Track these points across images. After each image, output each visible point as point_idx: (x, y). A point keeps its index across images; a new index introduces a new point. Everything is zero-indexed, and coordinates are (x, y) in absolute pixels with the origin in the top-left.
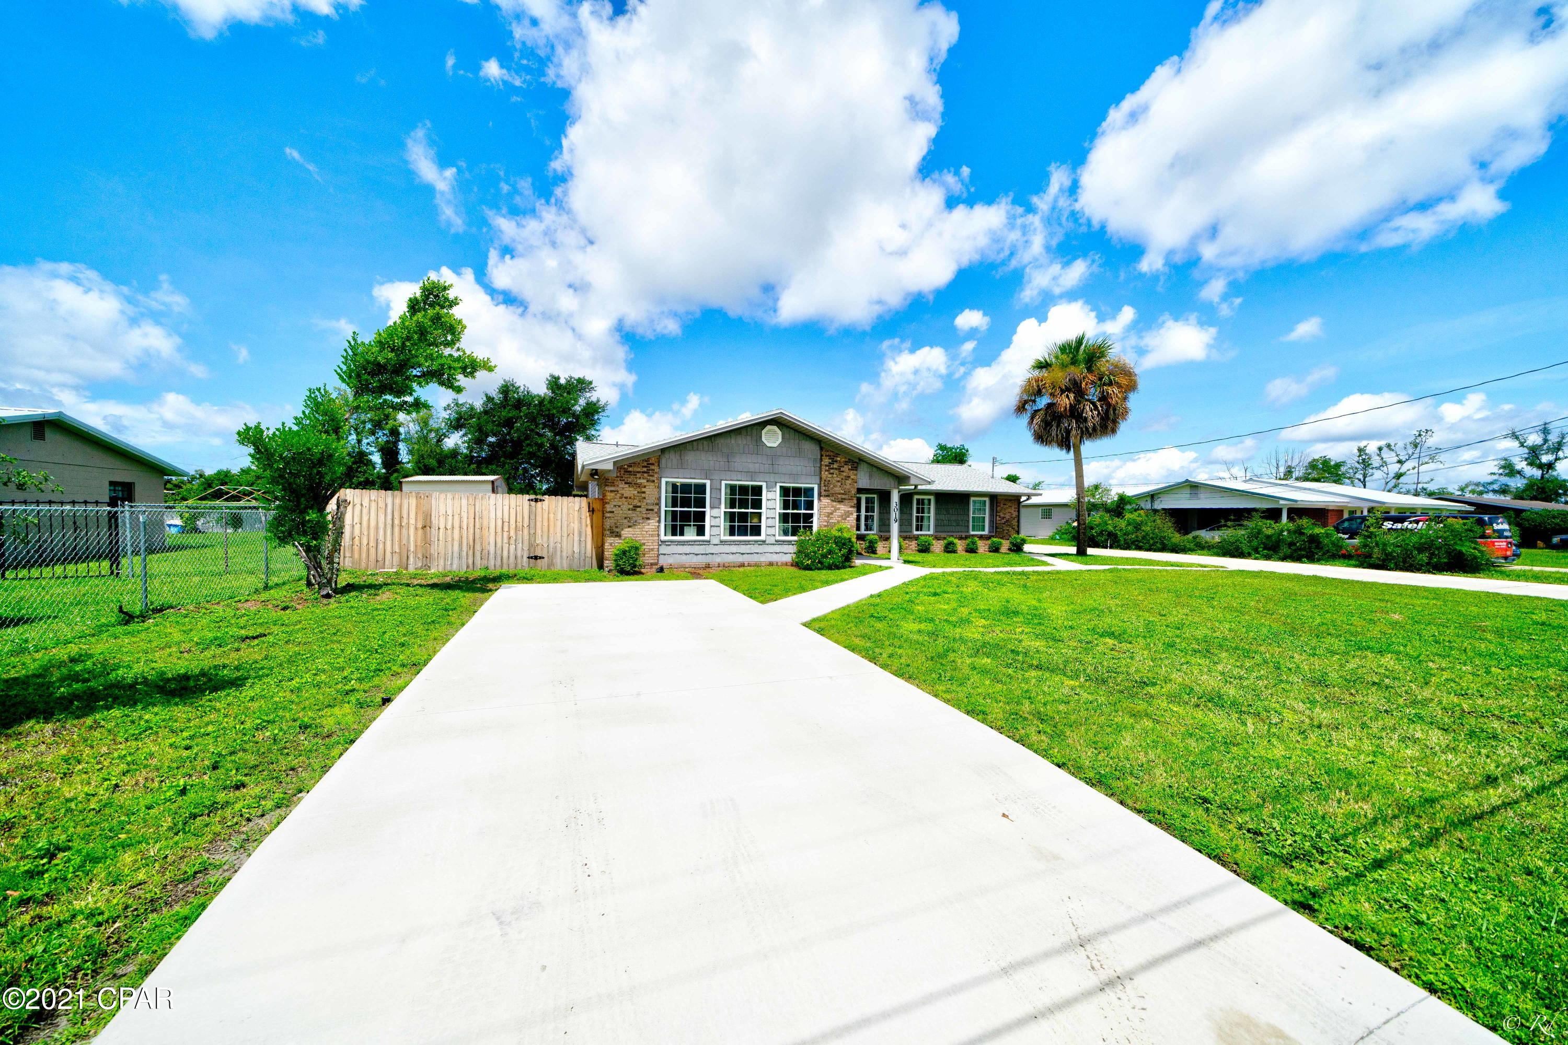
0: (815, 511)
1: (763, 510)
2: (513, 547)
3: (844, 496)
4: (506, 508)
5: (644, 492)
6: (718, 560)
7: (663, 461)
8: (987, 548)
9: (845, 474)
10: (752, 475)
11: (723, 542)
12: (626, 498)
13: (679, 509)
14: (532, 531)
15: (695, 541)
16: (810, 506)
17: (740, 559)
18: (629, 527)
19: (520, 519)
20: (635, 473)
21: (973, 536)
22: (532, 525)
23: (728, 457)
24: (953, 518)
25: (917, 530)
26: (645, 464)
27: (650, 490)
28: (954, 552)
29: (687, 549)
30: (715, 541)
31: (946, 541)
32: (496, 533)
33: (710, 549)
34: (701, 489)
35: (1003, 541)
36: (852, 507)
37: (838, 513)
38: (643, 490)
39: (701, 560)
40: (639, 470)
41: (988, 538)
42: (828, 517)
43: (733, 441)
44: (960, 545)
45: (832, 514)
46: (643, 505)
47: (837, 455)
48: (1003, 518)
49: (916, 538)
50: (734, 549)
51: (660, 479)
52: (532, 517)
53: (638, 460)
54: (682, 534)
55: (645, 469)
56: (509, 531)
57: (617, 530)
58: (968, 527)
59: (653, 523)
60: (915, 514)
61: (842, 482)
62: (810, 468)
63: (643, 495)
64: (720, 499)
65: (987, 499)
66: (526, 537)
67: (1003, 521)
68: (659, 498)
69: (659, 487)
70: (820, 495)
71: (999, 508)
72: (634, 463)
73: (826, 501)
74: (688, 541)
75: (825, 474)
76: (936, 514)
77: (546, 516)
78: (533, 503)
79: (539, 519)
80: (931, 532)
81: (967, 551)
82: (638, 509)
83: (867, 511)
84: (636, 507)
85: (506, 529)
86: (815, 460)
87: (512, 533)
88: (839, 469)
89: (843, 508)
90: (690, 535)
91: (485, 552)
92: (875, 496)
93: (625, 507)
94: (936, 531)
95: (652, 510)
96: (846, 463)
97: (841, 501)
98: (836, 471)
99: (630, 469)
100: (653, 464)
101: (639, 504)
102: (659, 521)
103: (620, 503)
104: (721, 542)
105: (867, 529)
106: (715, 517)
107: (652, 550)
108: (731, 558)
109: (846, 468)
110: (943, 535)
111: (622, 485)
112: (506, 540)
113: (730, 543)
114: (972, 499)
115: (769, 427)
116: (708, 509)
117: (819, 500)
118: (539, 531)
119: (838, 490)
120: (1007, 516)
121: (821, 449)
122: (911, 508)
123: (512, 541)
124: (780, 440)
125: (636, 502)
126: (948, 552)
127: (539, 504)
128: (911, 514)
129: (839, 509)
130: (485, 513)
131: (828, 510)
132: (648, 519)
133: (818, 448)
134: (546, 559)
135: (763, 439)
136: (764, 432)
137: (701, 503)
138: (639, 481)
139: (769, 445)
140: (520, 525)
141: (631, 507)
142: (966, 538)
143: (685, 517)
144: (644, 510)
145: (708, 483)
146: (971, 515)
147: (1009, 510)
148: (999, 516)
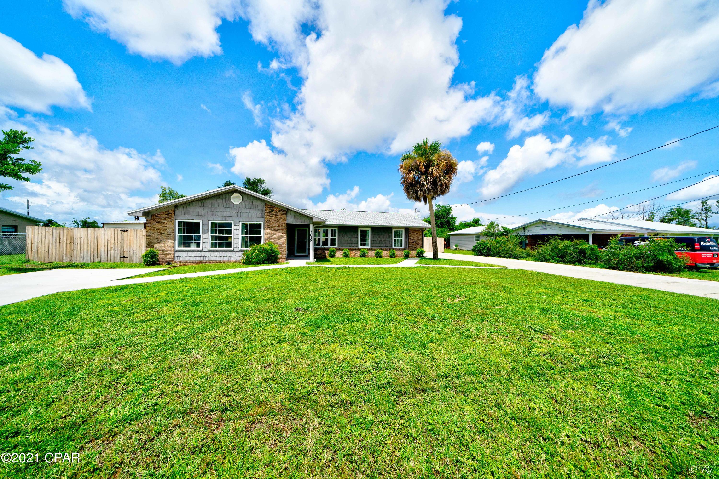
0: (262, 235)
1: (232, 235)
2: (113, 252)
3: (278, 228)
4: (109, 235)
5: (166, 227)
6: (207, 259)
7: (177, 212)
8: (403, 255)
9: (279, 217)
10: (226, 218)
11: (210, 251)
12: (157, 229)
13: (185, 234)
14: (122, 245)
15: (194, 250)
16: (259, 232)
17: (220, 259)
18: (158, 243)
19: (116, 240)
20: (161, 218)
21: (394, 249)
22: (122, 242)
23: (213, 209)
24: (382, 239)
25: (361, 245)
26: (167, 213)
27: (170, 226)
28: (381, 257)
29: (190, 254)
30: (205, 250)
31: (375, 252)
32: (104, 245)
33: (203, 254)
34: (198, 225)
35: (411, 252)
36: (283, 233)
37: (275, 236)
38: (166, 225)
39: (197, 259)
40: (163, 216)
41: (402, 250)
42: (269, 238)
43: (215, 201)
44: (385, 254)
45: (271, 237)
46: (166, 232)
47: (274, 207)
48: (413, 240)
49: (359, 250)
50: (215, 254)
51: (175, 220)
52: (122, 239)
53: (163, 211)
54: (188, 246)
55: (166, 216)
56: (111, 245)
57: (152, 244)
58: (391, 244)
59: (171, 241)
60: (359, 238)
61: (277, 221)
62: (259, 214)
63: (166, 228)
64: (208, 229)
65: (403, 230)
66: (119, 248)
67: (413, 241)
68: (174, 229)
69: (174, 224)
70: (264, 227)
71: (410, 235)
72: (161, 213)
73: (268, 230)
74: (190, 250)
75: (267, 217)
76: (372, 238)
77: (129, 238)
78: (123, 232)
79: (125, 239)
80: (369, 247)
81: (390, 257)
82: (163, 235)
83: (332, 236)
84: (162, 233)
85: (109, 244)
86: (262, 210)
87: (112, 246)
88: (275, 214)
89: (278, 234)
90: (193, 247)
91: (99, 254)
92: (336, 229)
93: (156, 233)
94: (372, 246)
95: (170, 235)
96: (279, 211)
97: (277, 230)
98: (274, 215)
99: (159, 216)
100: (171, 213)
101: (163, 232)
102: (174, 240)
103: (153, 232)
104: (209, 250)
105: (331, 245)
106: (205, 239)
107: (171, 254)
108: (214, 259)
109: (279, 214)
110: (375, 248)
111: (154, 223)
112: (109, 249)
113: (214, 251)
114: (394, 230)
115: (235, 194)
116: (201, 234)
117: (264, 229)
118: (125, 245)
119: (275, 224)
120: (415, 239)
121: (265, 204)
122: (357, 235)
123: (113, 250)
124: (241, 200)
125: (162, 231)
126: (377, 257)
127: (126, 232)
128: (357, 238)
129: (275, 234)
130: (99, 237)
131: (269, 235)
132: (168, 239)
133: (264, 204)
134: (129, 258)
135: (232, 200)
136: (232, 197)
137: (198, 231)
138: (163, 221)
139: (235, 203)
140: (116, 242)
141: (159, 233)
142: (390, 250)
143: (190, 238)
144: (166, 235)
145: (201, 222)
146: (393, 238)
147: (417, 236)
148: (411, 239)
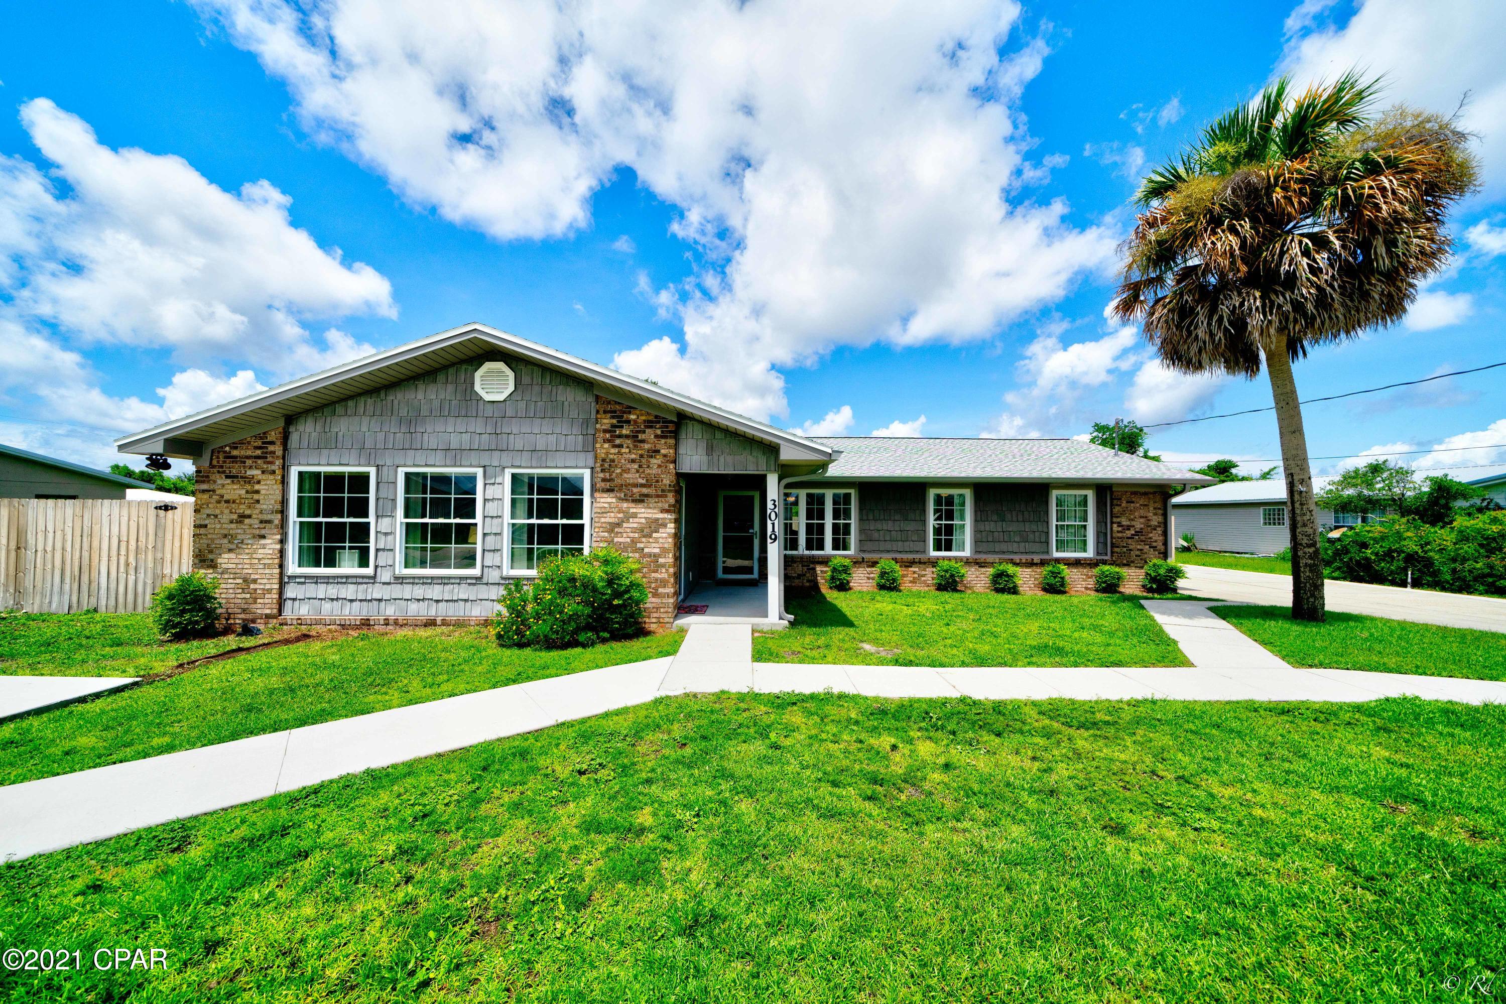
0: (586, 520)
1: (478, 519)
2: (132, 578)
3: (645, 491)
4: (124, 520)
5: (258, 492)
6: (390, 611)
7: (294, 438)
8: (1091, 583)
9: (647, 446)
10: (455, 454)
11: (400, 580)
12: (227, 502)
13: (321, 519)
14: (159, 555)
15: (347, 577)
16: (574, 509)
17: (432, 611)
18: (230, 551)
19: (142, 538)
20: (242, 460)
21: (1058, 561)
22: (159, 545)
23: (413, 421)
24: (1013, 527)
25: (938, 548)
26: (259, 443)
27: (269, 489)
28: (1014, 591)
29: (333, 591)
30: (385, 576)
31: (991, 571)
32: (109, 556)
33: (377, 592)
34: (360, 482)
35: (1124, 572)
36: (663, 511)
37: (633, 524)
38: (257, 487)
39: (353, 612)
40: (249, 453)
41: (1092, 564)
42: (611, 531)
43: (420, 395)
44: (1025, 578)
45: (618, 525)
46: (255, 513)
47: (630, 409)
48: (1128, 528)
49: (933, 563)
50: (419, 591)
51: (285, 468)
52: (160, 534)
53: (246, 435)
54: (331, 562)
55: (259, 452)
56: (127, 555)
57: (210, 556)
58: (1047, 543)
59: (271, 545)
60: (932, 522)
61: (641, 463)
62: (576, 439)
63: (256, 497)
64: (394, 500)
65: (1090, 494)
66: (150, 565)
67: (1129, 533)
68: (284, 502)
69: (284, 482)
70: (594, 489)
71: (1116, 509)
72: (241, 442)
73: (606, 500)
74: (334, 577)
75: (604, 449)
76: (977, 520)
77: (177, 532)
78: (162, 513)
79: (169, 536)
80: (967, 553)
81: (1045, 590)
82: (247, 521)
83: (836, 515)
84: (243, 516)
85: (123, 552)
86: (586, 422)
87: (132, 560)
88: (634, 437)
89: (644, 513)
90: (348, 566)
91: (94, 585)
92: (852, 491)
93: (226, 517)
94: (976, 550)
95: (269, 522)
96: (650, 424)
97: (640, 500)
98: (629, 442)
99: (235, 453)
100: (272, 443)
101: (248, 512)
102: (283, 541)
103: (218, 512)
104: (396, 578)
105: (836, 547)
106: (386, 534)
107: (269, 591)
108: (414, 609)
109: (649, 434)
110: (990, 558)
111: (221, 480)
112: (122, 569)
113: (414, 581)
114: (1055, 493)
115: (488, 366)
116: (371, 519)
117: (592, 496)
118: (168, 556)
119: (632, 477)
120: (1139, 525)
121: (597, 398)
122: (924, 511)
123: (132, 572)
124: (511, 388)
125: (243, 509)
126: (998, 590)
127: (170, 513)
128: (924, 522)
129: (635, 515)
130: (96, 528)
131: (611, 518)
132: (264, 537)
133: (591, 399)
135: (477, 388)
136: (478, 374)
137: (361, 508)
138: (249, 473)
139: (487, 398)
140: (142, 544)
141: (235, 517)
142: (1043, 563)
143: (336, 533)
144: (255, 522)
145: (372, 471)
146: (1054, 522)
147: (1142, 512)
148: (1119, 524)
